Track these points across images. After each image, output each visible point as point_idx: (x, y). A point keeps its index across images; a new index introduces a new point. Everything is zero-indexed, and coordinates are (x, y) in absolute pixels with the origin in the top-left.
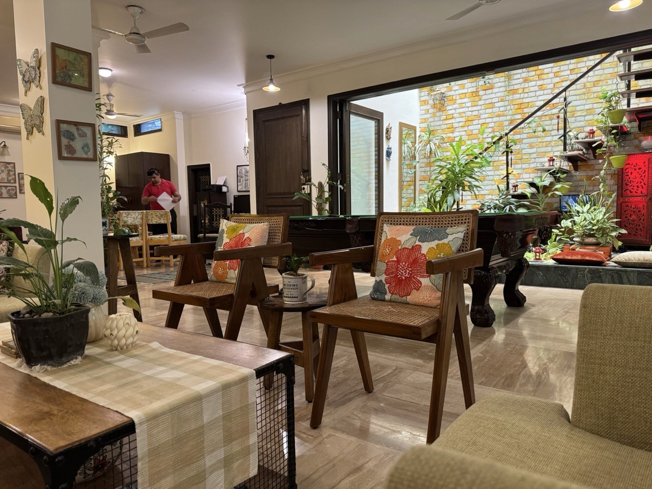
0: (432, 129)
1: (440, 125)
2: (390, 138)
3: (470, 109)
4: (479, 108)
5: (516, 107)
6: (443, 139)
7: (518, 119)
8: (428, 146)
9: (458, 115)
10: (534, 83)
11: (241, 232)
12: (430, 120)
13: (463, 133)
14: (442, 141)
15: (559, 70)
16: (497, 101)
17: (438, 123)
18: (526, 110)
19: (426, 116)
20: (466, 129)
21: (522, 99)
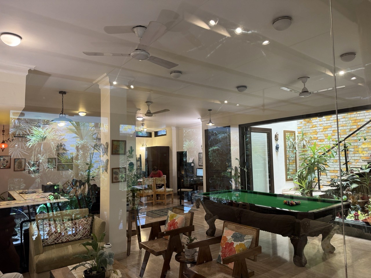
0: (304, 132)
1: (309, 130)
2: (277, 140)
3: (326, 122)
4: (331, 122)
5: (353, 121)
6: (311, 138)
7: (355, 128)
8: (302, 142)
9: (319, 125)
11: (174, 218)
12: (303, 127)
13: (323, 135)
14: (310, 139)
16: (341, 118)
17: (308, 129)
18: (359, 124)
19: (301, 125)
20: (324, 133)
21: (356, 117)
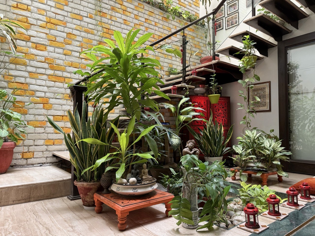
3: (53, 9)
4: (65, 14)
5: (105, 30)
9: (36, 10)
10: (119, 15)
15: (137, 14)
16: (86, 16)
20: (46, 31)
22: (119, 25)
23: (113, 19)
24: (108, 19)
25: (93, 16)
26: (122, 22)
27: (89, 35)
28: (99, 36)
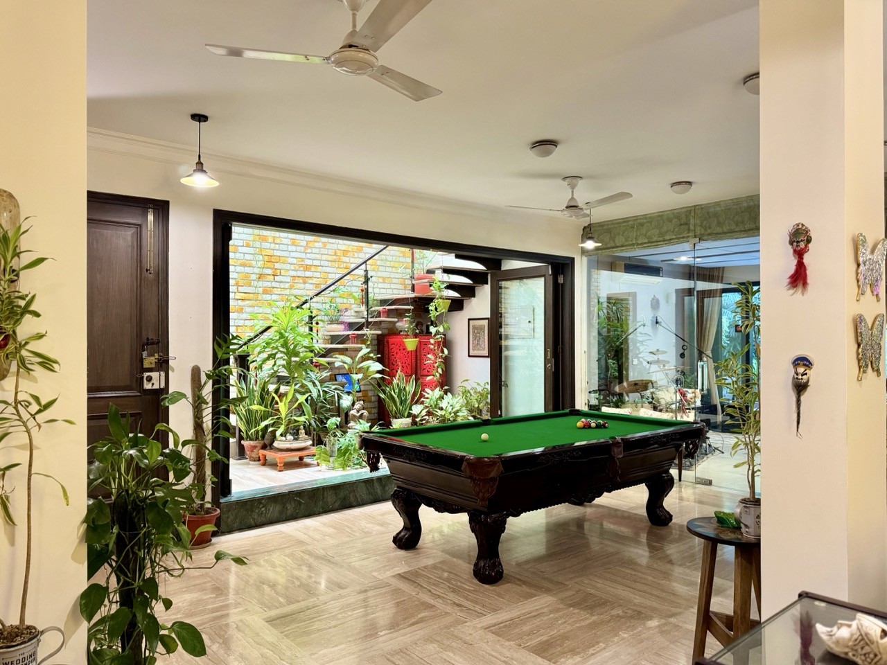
16: (243, 245)
22: (284, 247)
23: (277, 241)
24: (271, 243)
25: (251, 243)
26: (289, 243)
27: (246, 268)
28: (259, 267)
